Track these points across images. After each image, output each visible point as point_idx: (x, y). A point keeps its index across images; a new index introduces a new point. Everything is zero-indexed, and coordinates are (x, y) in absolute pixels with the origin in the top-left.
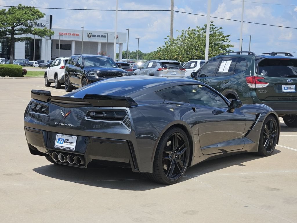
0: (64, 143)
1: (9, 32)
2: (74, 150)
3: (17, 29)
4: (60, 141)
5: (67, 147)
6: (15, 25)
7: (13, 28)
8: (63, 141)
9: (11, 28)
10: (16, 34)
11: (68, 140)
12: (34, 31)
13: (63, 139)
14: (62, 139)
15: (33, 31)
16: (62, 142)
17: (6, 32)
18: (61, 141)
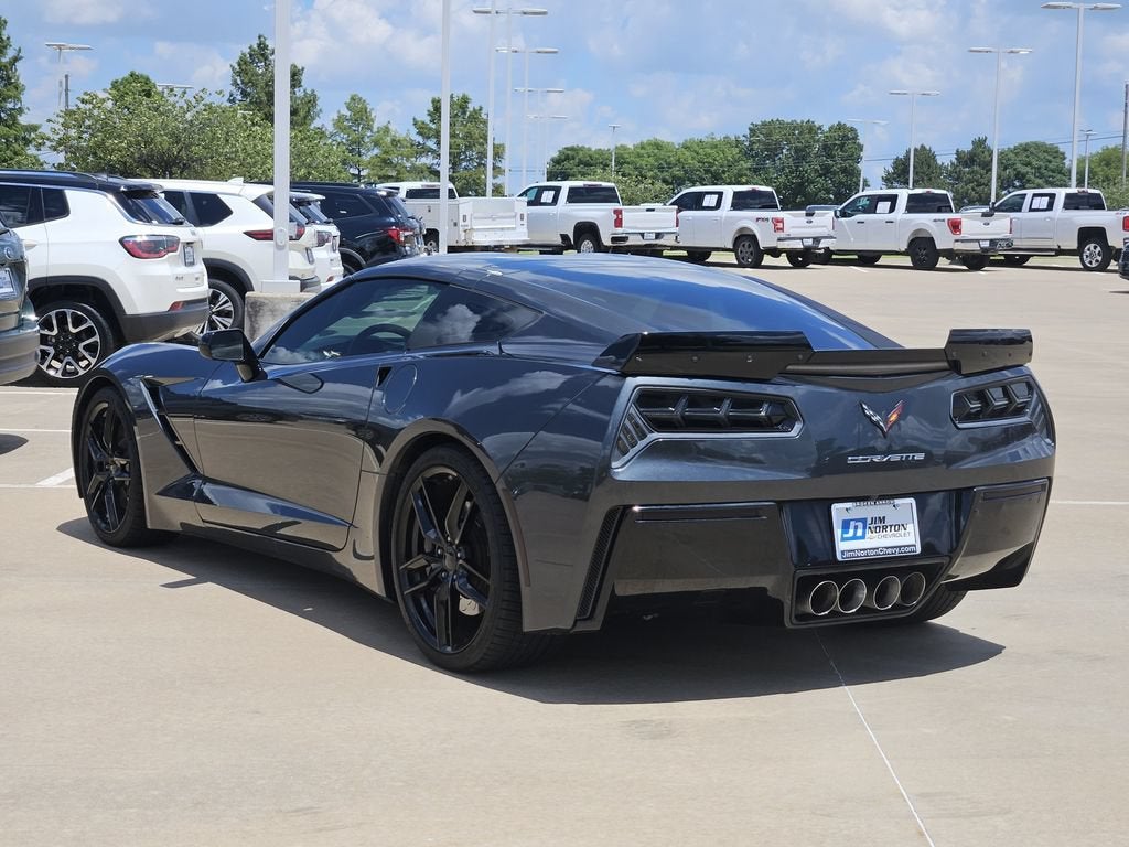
0: (868, 534)
2: (919, 550)
4: (851, 533)
5: (887, 548)
8: (864, 528)
11: (882, 520)
13: (864, 521)
14: (857, 520)
16: (860, 533)
18: (856, 528)
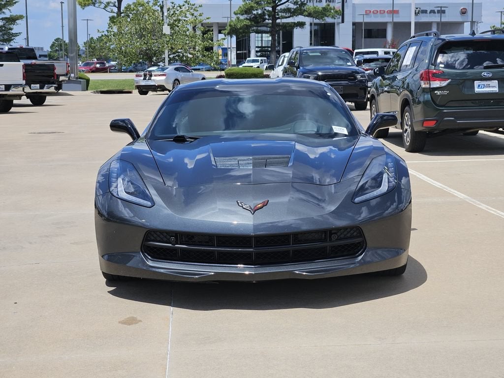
1: (269, 16)
3: (281, 9)
6: (278, 3)
7: (274, 8)
9: (270, 9)
10: (279, 18)
12: (307, 11)
15: (304, 10)
17: (265, 16)
